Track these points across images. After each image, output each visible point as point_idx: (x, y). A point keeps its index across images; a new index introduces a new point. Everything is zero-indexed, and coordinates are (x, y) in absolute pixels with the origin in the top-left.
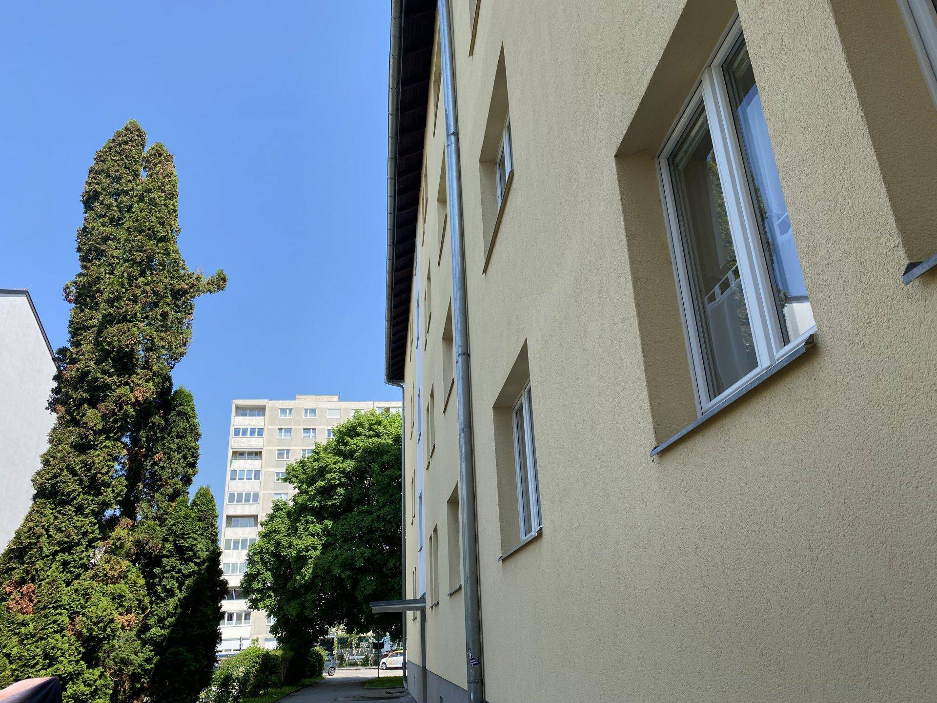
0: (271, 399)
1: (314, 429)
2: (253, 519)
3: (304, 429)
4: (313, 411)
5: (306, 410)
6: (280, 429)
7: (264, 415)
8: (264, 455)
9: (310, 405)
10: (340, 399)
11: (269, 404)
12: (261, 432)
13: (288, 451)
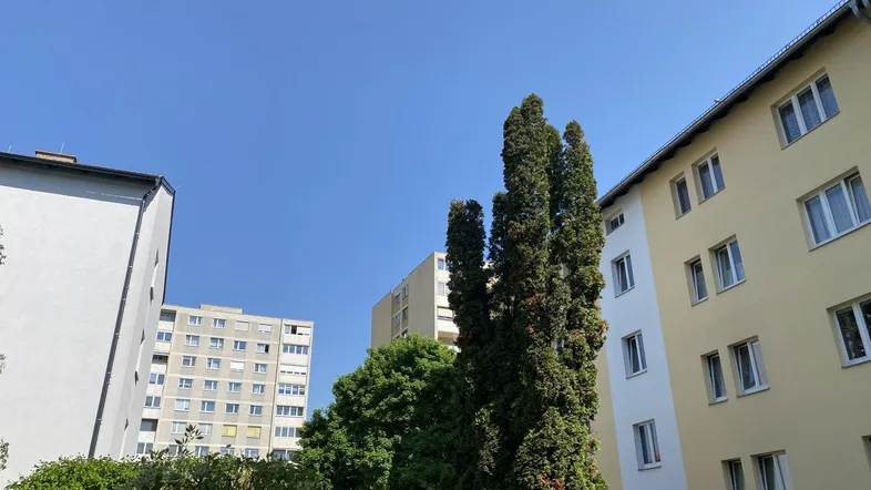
0: (181, 305)
1: (222, 340)
2: (150, 424)
3: (212, 338)
4: (222, 322)
5: (215, 320)
6: (188, 336)
7: (174, 320)
8: (170, 361)
9: (220, 316)
10: (244, 313)
11: (180, 310)
12: (169, 337)
13: (194, 358)
